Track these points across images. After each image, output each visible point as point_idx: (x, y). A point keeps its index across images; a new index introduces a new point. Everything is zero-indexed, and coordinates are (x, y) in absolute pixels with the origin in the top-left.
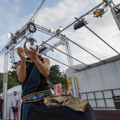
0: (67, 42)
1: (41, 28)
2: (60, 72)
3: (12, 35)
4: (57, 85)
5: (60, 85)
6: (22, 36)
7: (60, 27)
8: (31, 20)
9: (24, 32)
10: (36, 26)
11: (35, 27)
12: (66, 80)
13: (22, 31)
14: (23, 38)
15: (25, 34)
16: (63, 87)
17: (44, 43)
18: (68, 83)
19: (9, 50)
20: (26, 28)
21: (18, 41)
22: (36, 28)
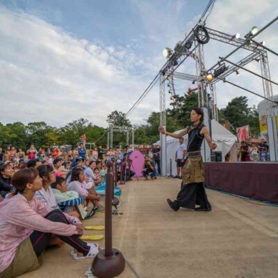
0: (265, 54)
1: (217, 33)
2: (248, 107)
3: (169, 52)
4: (242, 129)
5: (247, 128)
6: (185, 51)
7: (254, 28)
8: (200, 21)
9: (189, 44)
10: (208, 31)
11: (206, 33)
12: (257, 120)
13: (185, 43)
14: (188, 55)
15: (190, 48)
16: (252, 132)
17: (223, 59)
18: (260, 125)
19: (166, 77)
20: (192, 38)
21: (179, 60)
22: (209, 35)
